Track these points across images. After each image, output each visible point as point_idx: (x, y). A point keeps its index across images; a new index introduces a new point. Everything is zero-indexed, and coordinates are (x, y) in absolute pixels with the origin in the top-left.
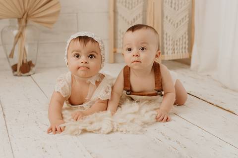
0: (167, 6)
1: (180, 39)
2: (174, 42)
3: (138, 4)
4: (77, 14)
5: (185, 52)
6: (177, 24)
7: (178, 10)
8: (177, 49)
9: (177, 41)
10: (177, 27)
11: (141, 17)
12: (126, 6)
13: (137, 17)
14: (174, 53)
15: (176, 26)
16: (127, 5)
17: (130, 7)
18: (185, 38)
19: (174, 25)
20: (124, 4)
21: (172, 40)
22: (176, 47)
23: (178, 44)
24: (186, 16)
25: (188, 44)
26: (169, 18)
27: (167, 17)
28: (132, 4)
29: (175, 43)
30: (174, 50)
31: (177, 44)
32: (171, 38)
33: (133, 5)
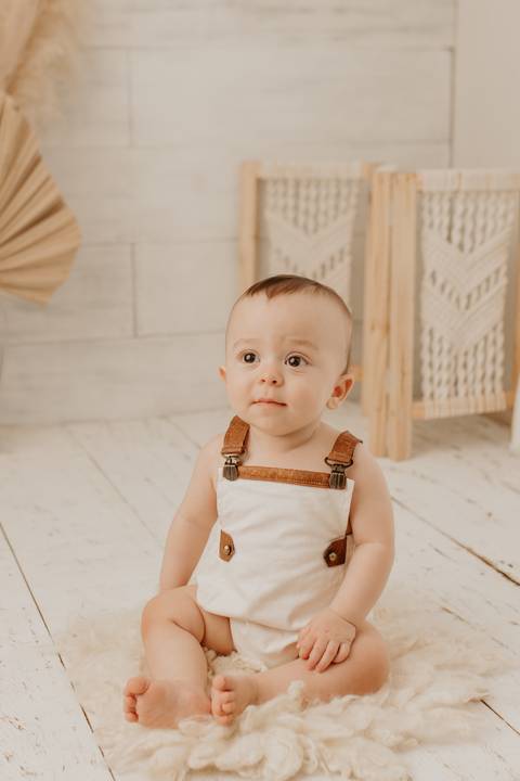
0: (434, 239)
1: (476, 347)
2: (456, 358)
3: (335, 217)
4: (133, 245)
5: (493, 390)
6: (469, 297)
7: (472, 250)
8: (465, 380)
9: (466, 354)
10: (467, 307)
11: (347, 259)
12: (295, 221)
13: (332, 259)
14: (457, 394)
15: (463, 302)
16: (302, 219)
17: (311, 226)
18: (495, 342)
19: (458, 300)
20: (291, 214)
21: (449, 351)
22: (461, 374)
23: (471, 364)
24: (497, 271)
25: (504, 364)
26: (440, 280)
27: (433, 276)
28: (316, 217)
29: (461, 361)
30: (456, 383)
31: (465, 366)
32: (446, 346)
33: (321, 219)
